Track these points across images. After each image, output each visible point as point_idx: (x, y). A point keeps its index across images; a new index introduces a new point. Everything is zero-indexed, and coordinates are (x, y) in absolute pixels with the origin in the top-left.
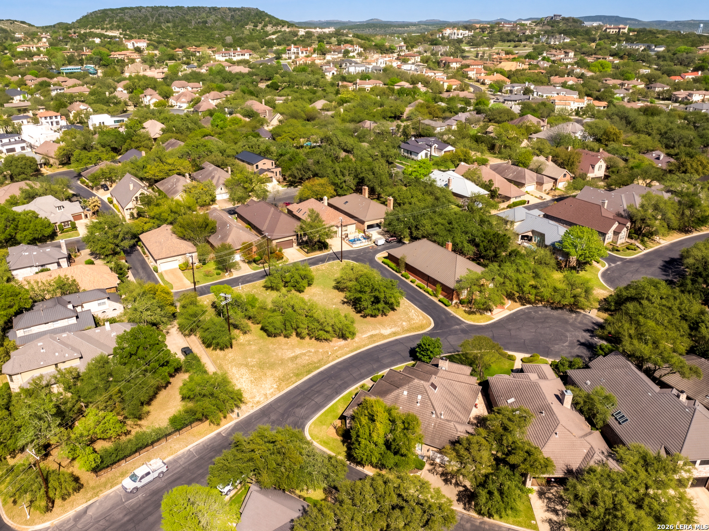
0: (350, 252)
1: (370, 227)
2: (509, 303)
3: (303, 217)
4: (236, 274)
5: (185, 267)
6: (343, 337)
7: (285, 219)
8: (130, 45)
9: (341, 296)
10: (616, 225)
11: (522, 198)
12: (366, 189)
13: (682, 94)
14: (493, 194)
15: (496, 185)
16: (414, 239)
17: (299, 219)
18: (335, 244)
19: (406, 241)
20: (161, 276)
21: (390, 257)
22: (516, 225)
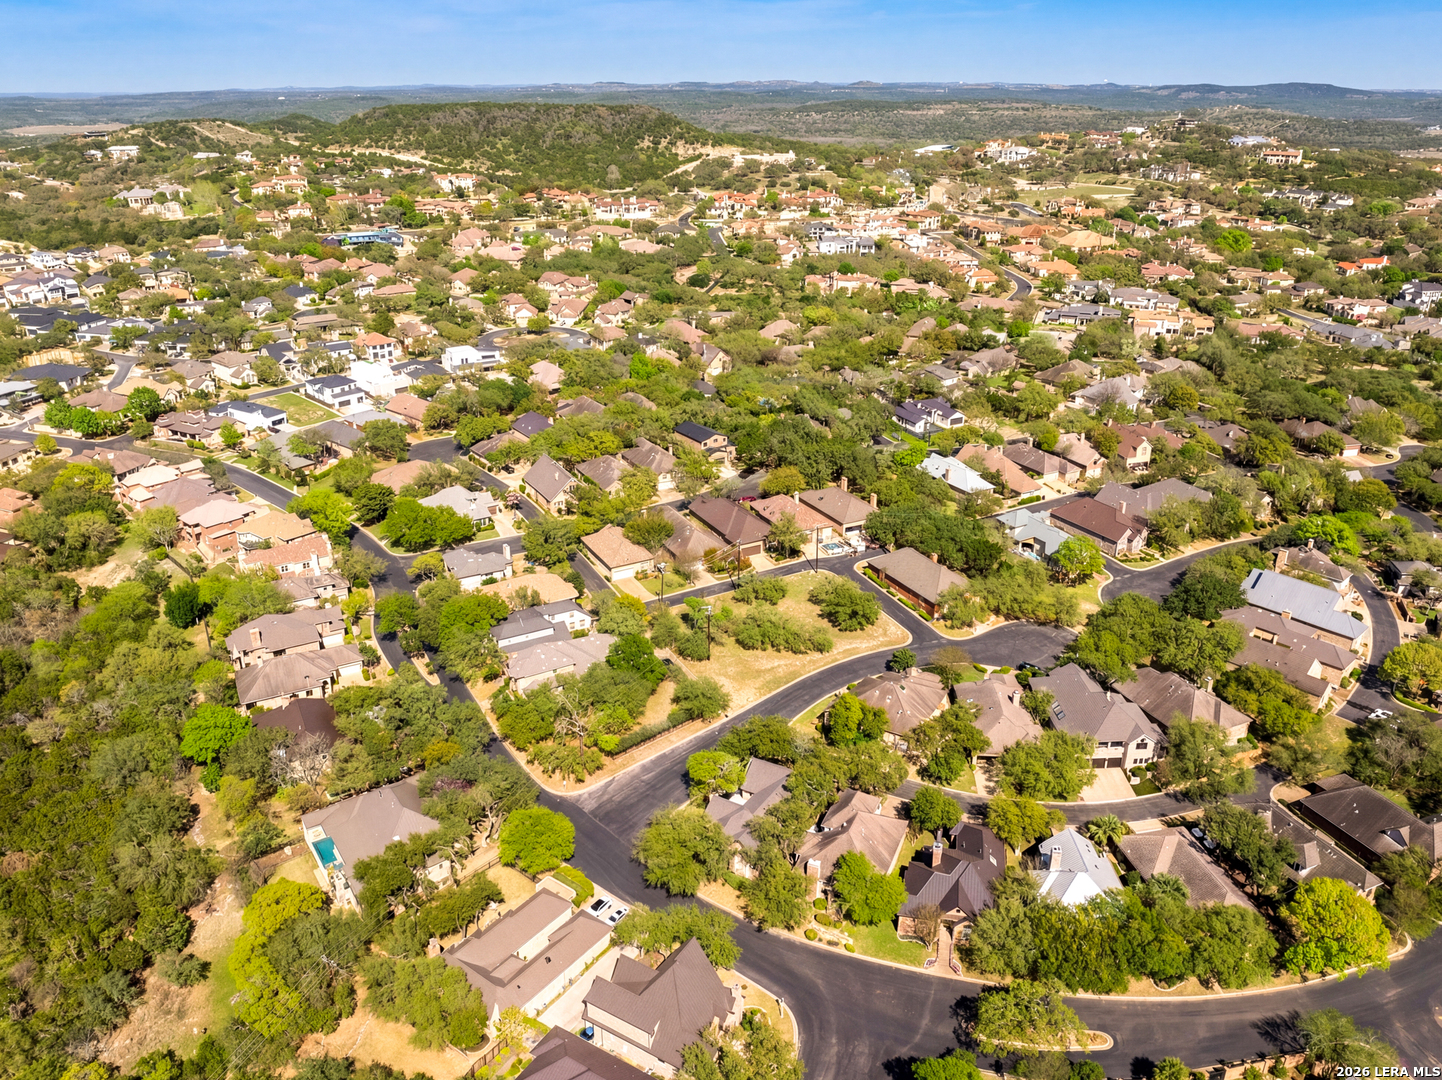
0: (825, 560)
1: (849, 529)
2: (993, 618)
3: (773, 519)
4: (699, 585)
5: (642, 576)
6: (821, 651)
7: (751, 521)
8: (444, 183)
9: (817, 609)
10: (1128, 533)
11: (1036, 494)
12: (844, 481)
13: (1339, 303)
14: (1001, 487)
15: (1006, 477)
16: (899, 546)
17: (768, 521)
18: (809, 551)
19: (891, 547)
20: (617, 587)
21: (870, 566)
22: (1017, 531)
